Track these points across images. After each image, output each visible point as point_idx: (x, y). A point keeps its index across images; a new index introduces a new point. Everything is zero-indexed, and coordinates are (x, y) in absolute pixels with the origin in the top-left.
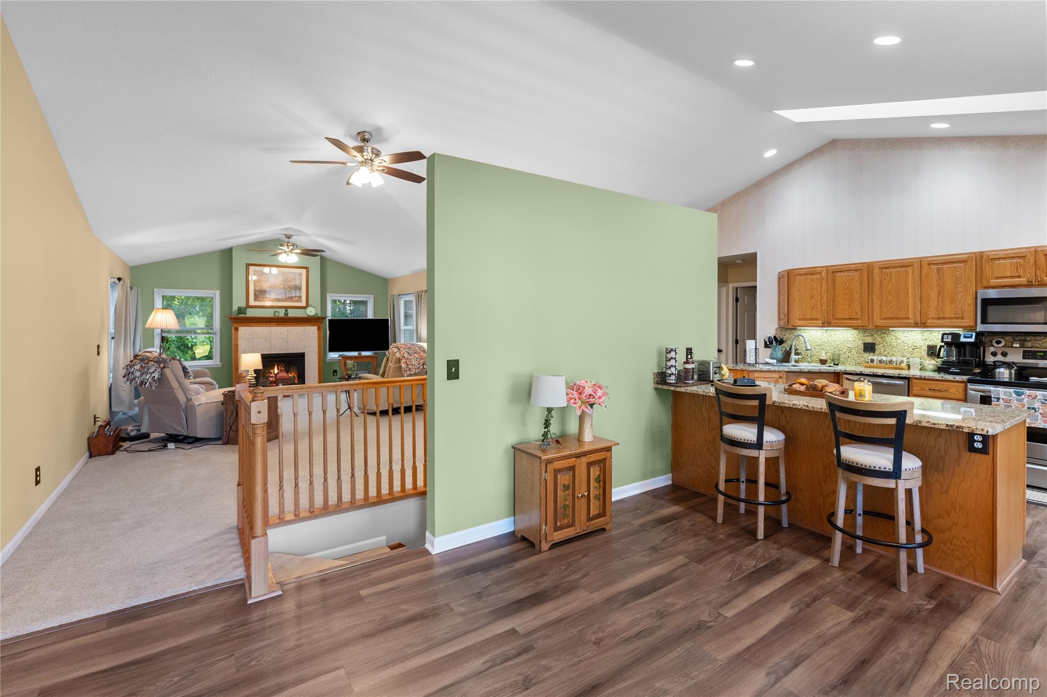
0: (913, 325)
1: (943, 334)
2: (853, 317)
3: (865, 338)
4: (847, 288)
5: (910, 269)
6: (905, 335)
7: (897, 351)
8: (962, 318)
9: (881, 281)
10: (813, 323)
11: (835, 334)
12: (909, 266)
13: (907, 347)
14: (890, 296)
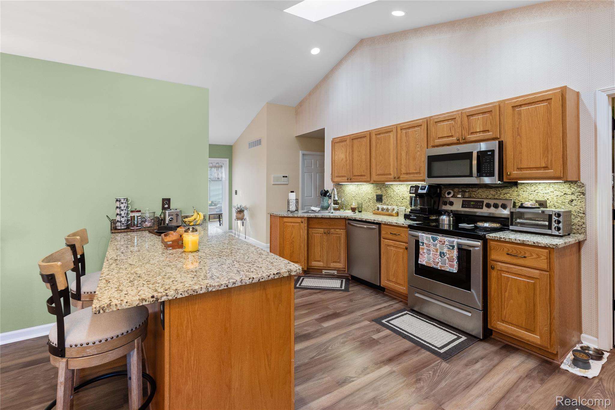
0: (393, 180)
1: (411, 187)
2: (362, 174)
3: (377, 191)
4: (359, 151)
5: (391, 134)
6: (398, 188)
7: (394, 201)
8: (419, 173)
9: (376, 145)
10: (343, 179)
11: (362, 188)
12: (390, 132)
13: (399, 198)
14: (381, 156)
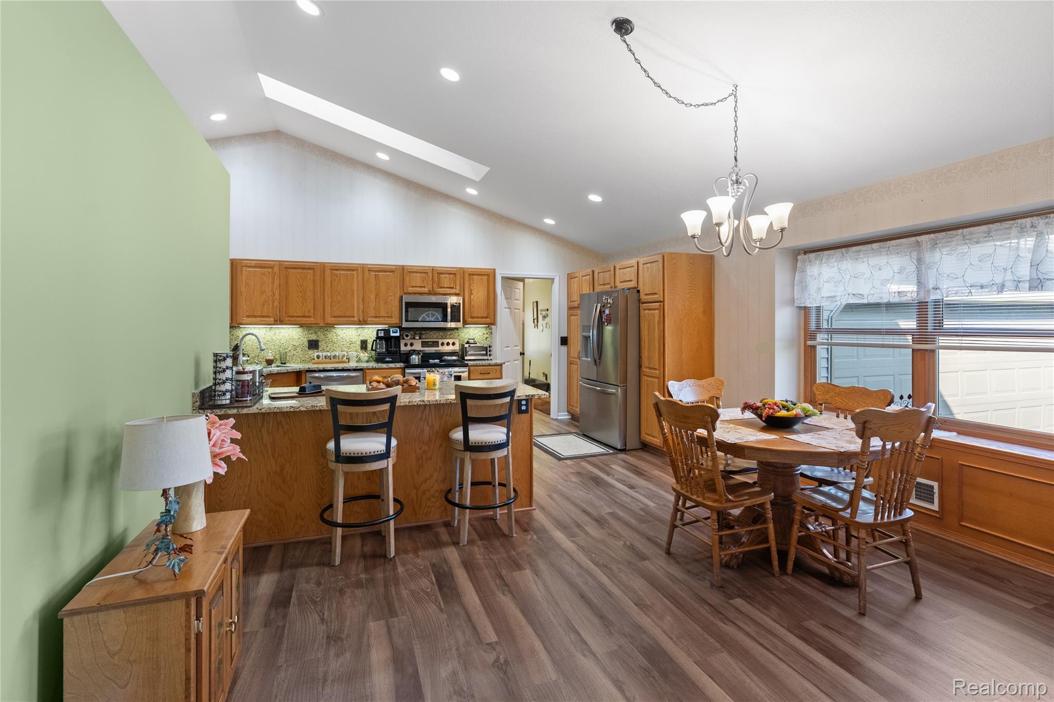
0: (357, 323)
1: (378, 330)
2: (306, 315)
3: (310, 335)
4: (301, 286)
5: (355, 273)
6: (344, 332)
7: (338, 346)
8: (391, 317)
9: (331, 282)
10: (265, 321)
11: (280, 332)
12: (354, 270)
13: (345, 343)
14: (339, 296)
